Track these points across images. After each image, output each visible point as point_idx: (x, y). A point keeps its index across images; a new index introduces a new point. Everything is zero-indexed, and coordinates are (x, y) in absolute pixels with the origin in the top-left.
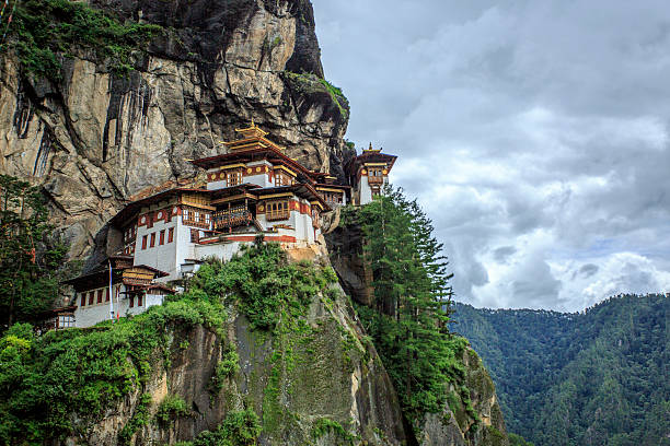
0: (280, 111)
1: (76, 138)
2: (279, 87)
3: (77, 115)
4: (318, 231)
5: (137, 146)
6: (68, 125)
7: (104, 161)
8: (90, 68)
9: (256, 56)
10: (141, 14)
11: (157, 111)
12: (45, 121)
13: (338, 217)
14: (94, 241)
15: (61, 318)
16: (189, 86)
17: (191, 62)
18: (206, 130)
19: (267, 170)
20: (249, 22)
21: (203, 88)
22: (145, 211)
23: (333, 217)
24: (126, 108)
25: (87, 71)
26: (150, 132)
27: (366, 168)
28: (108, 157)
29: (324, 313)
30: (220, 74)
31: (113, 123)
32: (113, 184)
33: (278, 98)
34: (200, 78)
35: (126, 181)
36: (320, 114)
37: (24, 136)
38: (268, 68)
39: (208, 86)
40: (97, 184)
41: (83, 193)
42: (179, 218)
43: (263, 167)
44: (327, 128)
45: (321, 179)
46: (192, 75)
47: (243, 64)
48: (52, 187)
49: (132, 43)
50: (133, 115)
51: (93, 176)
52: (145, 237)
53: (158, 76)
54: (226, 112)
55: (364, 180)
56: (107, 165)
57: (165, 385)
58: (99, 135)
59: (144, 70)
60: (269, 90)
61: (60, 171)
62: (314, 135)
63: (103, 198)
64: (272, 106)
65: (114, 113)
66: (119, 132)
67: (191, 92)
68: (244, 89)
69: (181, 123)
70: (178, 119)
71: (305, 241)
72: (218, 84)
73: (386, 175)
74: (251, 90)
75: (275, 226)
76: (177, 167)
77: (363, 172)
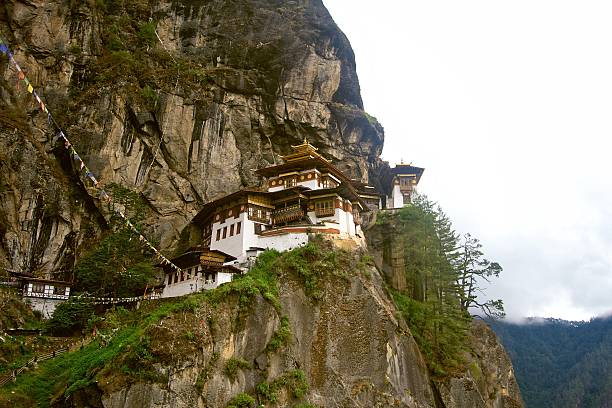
0: (328, 133)
1: (167, 155)
2: (327, 115)
3: (169, 138)
4: (359, 227)
5: (215, 162)
6: (163, 147)
7: (190, 174)
8: (179, 101)
9: (309, 90)
10: (219, 59)
11: (230, 134)
12: (144, 143)
13: (375, 216)
14: (180, 236)
16: (255, 114)
17: (258, 95)
18: (268, 149)
19: (317, 177)
20: (303, 63)
21: (266, 116)
22: (219, 210)
23: (371, 218)
24: (207, 132)
25: (177, 104)
26: (224, 150)
27: (398, 179)
28: (192, 170)
29: (364, 291)
30: (280, 104)
31: (196, 143)
32: (195, 192)
33: (326, 123)
34: (264, 106)
35: (206, 189)
36: (360, 136)
37: (129, 155)
38: (318, 99)
39: (271, 115)
40: (183, 191)
41: (172, 198)
42: (246, 214)
43: (313, 174)
44: (366, 148)
45: (361, 188)
46: (257, 105)
47: (298, 97)
48: (149, 193)
49: (211, 81)
50: (212, 137)
51: (180, 185)
52: (219, 231)
53: (231, 107)
54: (284, 135)
55: (397, 189)
56: (191, 177)
57: (232, 344)
58: (185, 153)
59: (221, 103)
60: (319, 116)
61: (155, 182)
62: (356, 153)
63: (187, 202)
64: (322, 130)
65: (197, 135)
66: (200, 150)
67: (257, 118)
68: (298, 116)
69: (248, 143)
70: (247, 140)
71: (347, 233)
72: (278, 112)
73: (416, 184)
74: (304, 117)
75: (323, 221)
76: (246, 178)
77: (397, 181)
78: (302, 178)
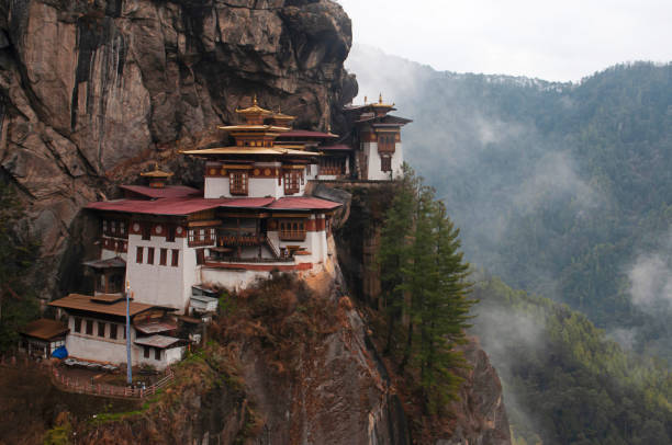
0: (277, 58)
1: (35, 101)
2: (275, 27)
3: (38, 75)
5: (113, 114)
6: (26, 84)
7: (74, 132)
8: (51, 16)
11: (134, 69)
14: (68, 231)
15: (53, 345)
17: (175, 3)
18: (190, 85)
19: (277, 172)
21: (188, 36)
24: (98, 69)
25: (47, 19)
26: (126, 95)
27: (375, 134)
28: (78, 127)
29: (343, 352)
30: (210, 20)
31: (84, 87)
32: (85, 160)
33: (276, 43)
34: (185, 23)
35: (100, 155)
36: (322, 56)
38: (265, 5)
39: (195, 36)
40: (68, 160)
41: (51, 172)
42: (185, 240)
43: (273, 168)
46: (174, 19)
47: (236, 3)
48: (13, 165)
50: (107, 75)
51: (62, 151)
52: (140, 250)
53: (133, 21)
54: (213, 61)
55: (373, 148)
58: (66, 103)
59: (117, 15)
61: (20, 146)
63: (74, 178)
64: (269, 54)
65: (83, 74)
66: (90, 98)
67: (174, 41)
68: (236, 34)
69: (162, 80)
70: (159, 74)
71: (320, 263)
72: (206, 33)
73: (399, 141)
74: (245, 35)
75: (289, 247)
76: (158, 133)
77: (373, 137)
78: (257, 172)
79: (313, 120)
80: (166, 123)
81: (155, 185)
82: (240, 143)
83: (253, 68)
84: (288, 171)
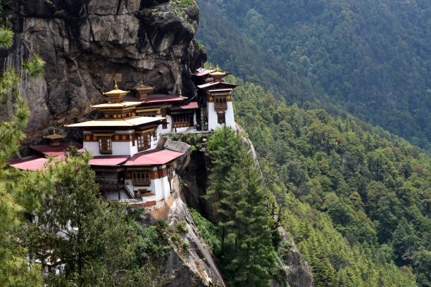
0: (136, 47)
2: (134, 25)
5: (21, 98)
9: (115, 3)
16: (59, 40)
17: (60, 18)
19: (131, 137)
21: (70, 40)
26: (29, 85)
27: (212, 97)
30: (85, 26)
33: (135, 37)
34: (67, 31)
36: (171, 40)
39: (75, 38)
43: (127, 136)
46: (60, 29)
47: (103, 12)
53: (32, 33)
54: (91, 53)
55: (211, 106)
59: (20, 31)
60: (127, 30)
62: (168, 57)
64: (130, 44)
67: (61, 44)
68: (105, 34)
69: (54, 71)
70: (52, 67)
71: (163, 200)
72: (83, 37)
73: (230, 100)
74: (111, 34)
75: (140, 190)
76: (54, 108)
77: (211, 99)
78: (117, 138)
79: (169, 87)
80: (59, 100)
81: (54, 145)
82: (107, 116)
83: (120, 55)
84: (140, 135)
